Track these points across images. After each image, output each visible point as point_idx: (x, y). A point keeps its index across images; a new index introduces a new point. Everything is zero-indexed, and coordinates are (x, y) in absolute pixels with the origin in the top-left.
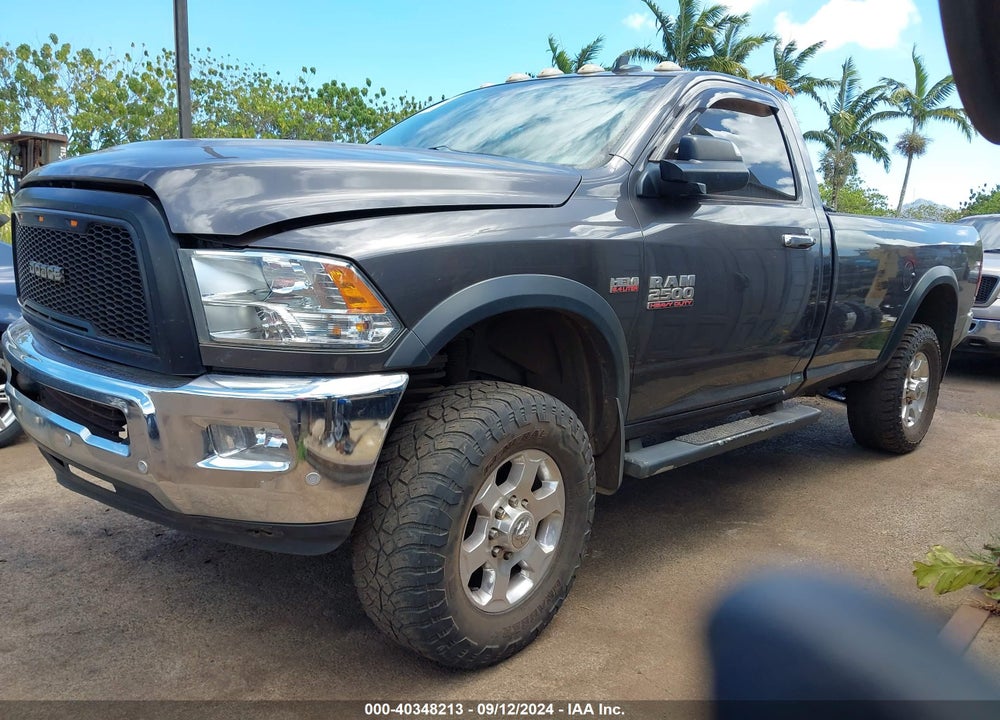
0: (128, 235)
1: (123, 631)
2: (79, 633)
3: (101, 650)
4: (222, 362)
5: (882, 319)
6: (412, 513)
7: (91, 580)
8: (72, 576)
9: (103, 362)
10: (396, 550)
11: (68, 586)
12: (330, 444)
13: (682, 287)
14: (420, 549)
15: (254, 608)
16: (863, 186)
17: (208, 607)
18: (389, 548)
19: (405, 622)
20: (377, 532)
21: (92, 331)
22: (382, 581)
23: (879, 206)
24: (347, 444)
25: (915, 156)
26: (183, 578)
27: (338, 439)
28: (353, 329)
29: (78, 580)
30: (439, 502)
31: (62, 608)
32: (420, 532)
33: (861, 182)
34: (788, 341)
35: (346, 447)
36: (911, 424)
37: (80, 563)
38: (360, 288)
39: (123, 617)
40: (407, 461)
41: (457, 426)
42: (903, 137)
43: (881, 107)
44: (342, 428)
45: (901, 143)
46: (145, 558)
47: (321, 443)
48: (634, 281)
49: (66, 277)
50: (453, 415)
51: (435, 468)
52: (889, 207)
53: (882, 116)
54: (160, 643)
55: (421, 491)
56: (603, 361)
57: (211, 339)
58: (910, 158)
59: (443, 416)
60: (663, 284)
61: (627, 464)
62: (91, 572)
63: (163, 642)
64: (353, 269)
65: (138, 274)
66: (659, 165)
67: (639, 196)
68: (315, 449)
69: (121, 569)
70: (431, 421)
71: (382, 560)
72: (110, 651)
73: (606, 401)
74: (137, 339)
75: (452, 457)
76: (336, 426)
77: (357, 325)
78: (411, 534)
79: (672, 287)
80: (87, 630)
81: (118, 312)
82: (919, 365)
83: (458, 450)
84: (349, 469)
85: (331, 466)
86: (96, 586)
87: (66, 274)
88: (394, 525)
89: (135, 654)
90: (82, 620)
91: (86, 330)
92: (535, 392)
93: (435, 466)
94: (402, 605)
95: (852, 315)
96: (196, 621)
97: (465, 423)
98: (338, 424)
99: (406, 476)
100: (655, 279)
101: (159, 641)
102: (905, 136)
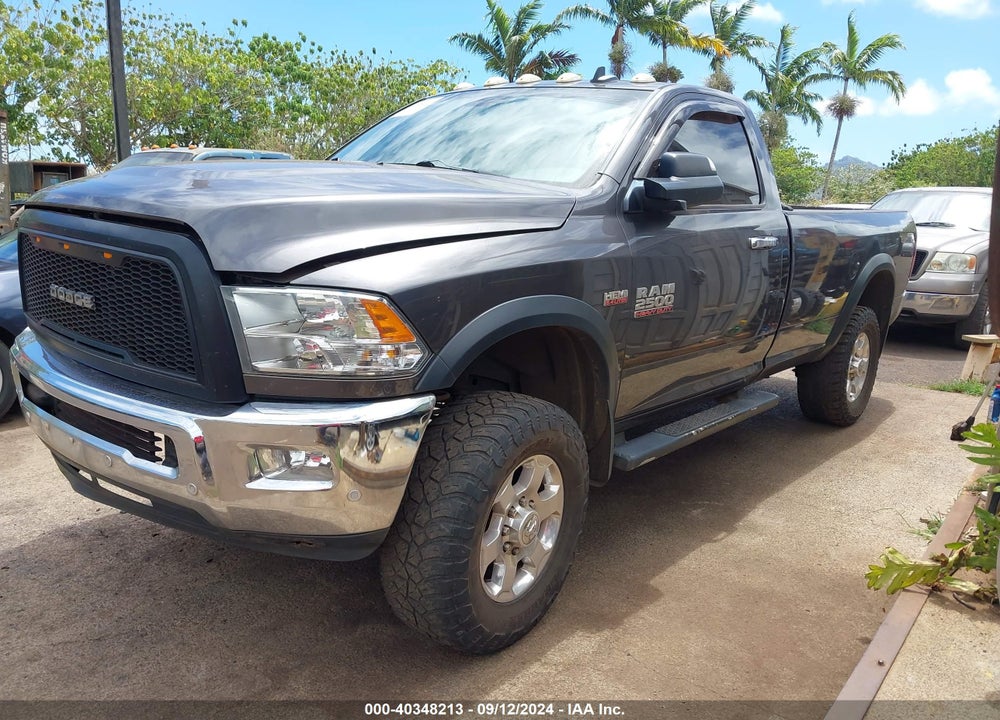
0: (169, 271)
1: (142, 636)
2: (99, 639)
3: (125, 656)
4: (265, 391)
5: (824, 301)
6: (445, 508)
7: (98, 584)
8: (79, 581)
9: (140, 387)
10: (427, 542)
11: (77, 592)
12: (364, 453)
13: (664, 296)
14: (451, 541)
15: (265, 606)
16: (795, 144)
17: (220, 607)
18: (420, 539)
19: (430, 609)
20: (409, 526)
21: (128, 357)
22: (412, 571)
23: (809, 164)
24: (377, 454)
25: (845, 118)
26: (189, 579)
27: (370, 449)
28: (385, 356)
29: (86, 585)
30: (468, 499)
31: (77, 615)
32: (451, 525)
33: (792, 140)
34: (745, 330)
35: (375, 457)
36: (853, 399)
37: (83, 567)
38: (394, 320)
39: (139, 621)
40: (438, 461)
41: (483, 431)
42: (834, 99)
43: (815, 69)
44: (373, 439)
45: (832, 105)
46: (148, 560)
47: (355, 453)
48: (624, 293)
49: (97, 305)
50: (477, 421)
51: (465, 468)
52: (819, 165)
53: (815, 78)
54: (181, 646)
55: (453, 488)
56: (596, 368)
57: (255, 369)
58: (841, 120)
59: (469, 421)
60: (648, 294)
61: (616, 457)
62: (96, 577)
63: (184, 644)
64: (385, 301)
65: (180, 302)
66: (642, 182)
67: (625, 213)
68: (350, 459)
69: (125, 572)
70: (458, 426)
71: (413, 550)
72: (134, 656)
73: (597, 403)
74: (179, 368)
75: (480, 459)
76: (368, 436)
77: (388, 352)
78: (443, 527)
79: (655, 295)
80: (107, 636)
81: (157, 342)
82: (862, 345)
83: (485, 453)
84: (379, 477)
85: (363, 474)
86: (105, 591)
87: (97, 302)
88: (427, 518)
89: (159, 658)
90: (100, 626)
91: (123, 357)
92: (547, 403)
93: (465, 467)
94: (430, 592)
95: (798, 300)
96: (211, 622)
97: (490, 429)
98: (370, 435)
99: (437, 475)
100: (641, 291)
101: (179, 644)
102: (836, 99)
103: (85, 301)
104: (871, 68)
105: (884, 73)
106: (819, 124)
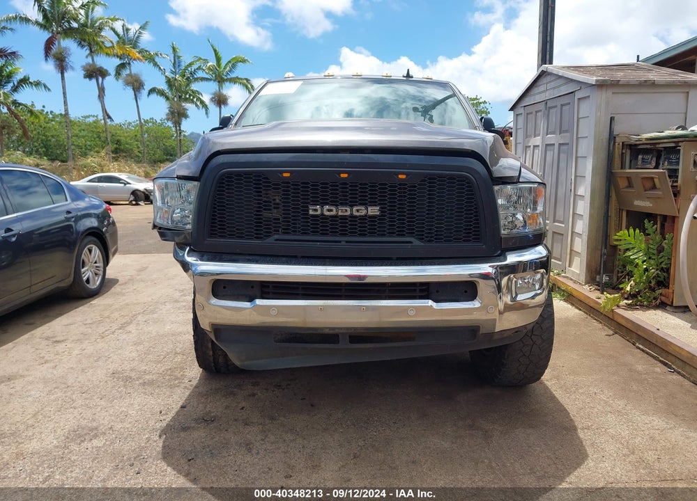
25: (222, 106)
42: (213, 94)
43: (200, 74)
45: (213, 98)
53: (199, 79)
58: (220, 107)
87: (382, 210)
102: (215, 94)
103: (374, 211)
104: (233, 75)
105: (241, 79)
106: (206, 110)
